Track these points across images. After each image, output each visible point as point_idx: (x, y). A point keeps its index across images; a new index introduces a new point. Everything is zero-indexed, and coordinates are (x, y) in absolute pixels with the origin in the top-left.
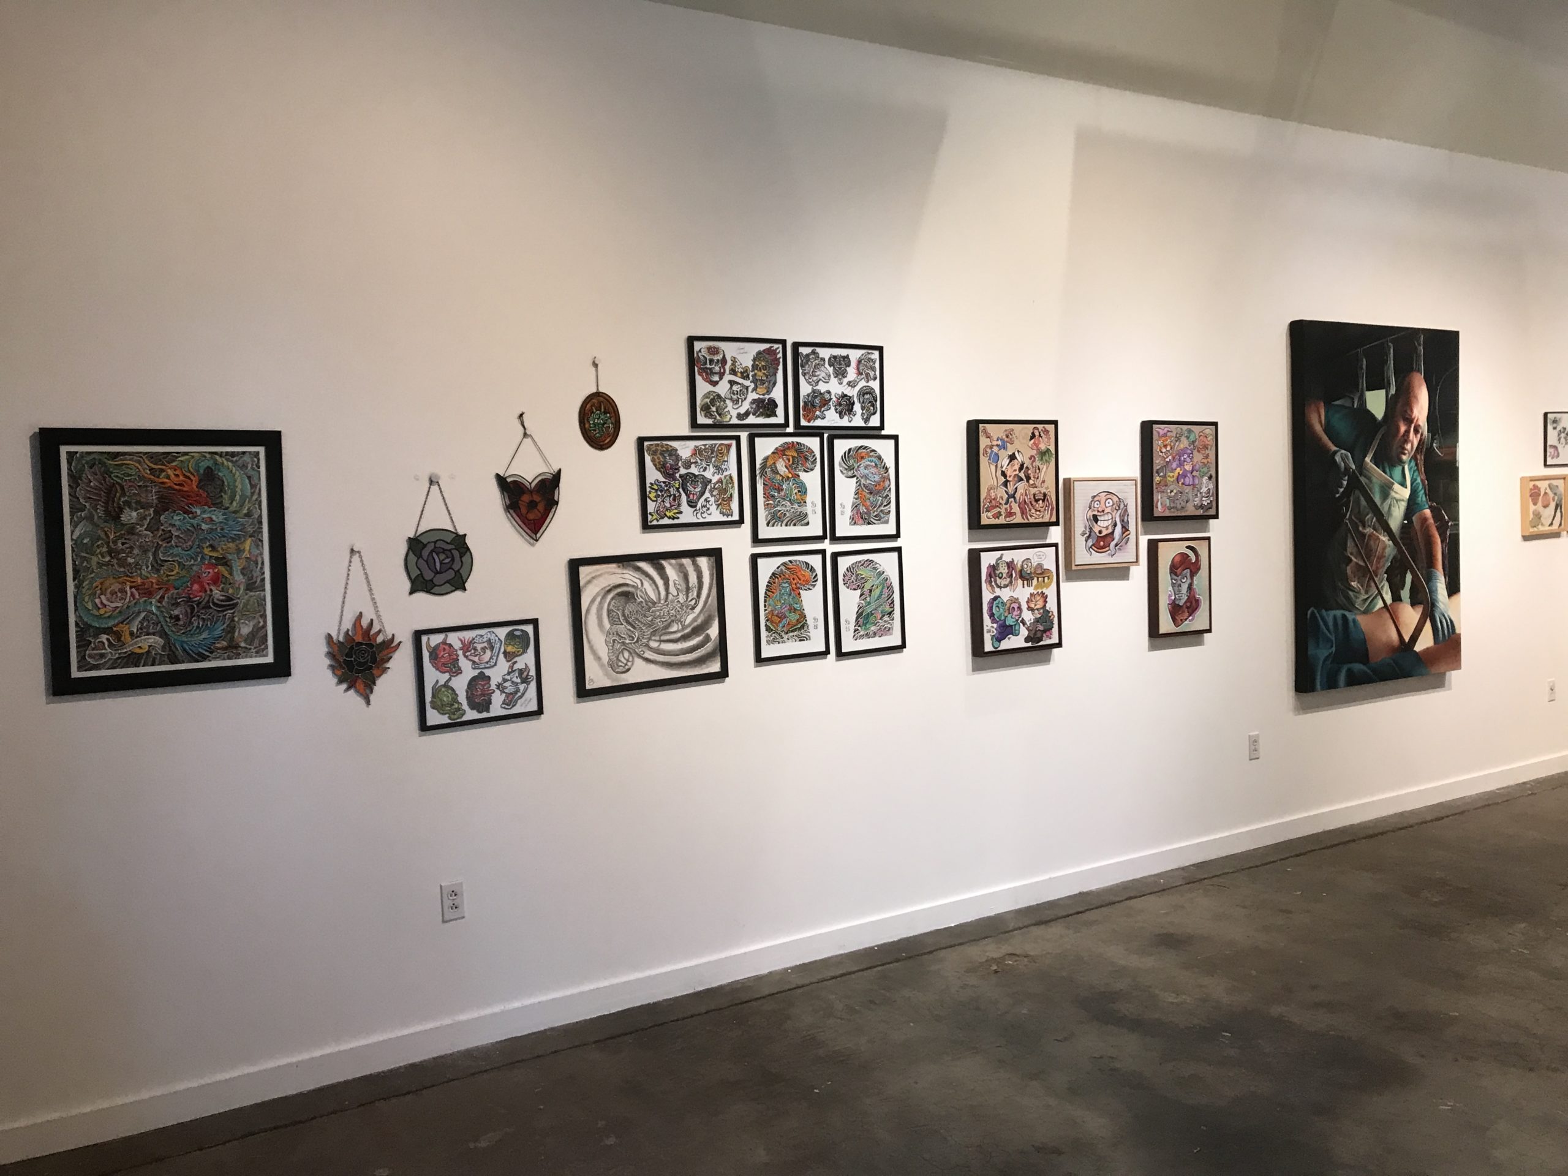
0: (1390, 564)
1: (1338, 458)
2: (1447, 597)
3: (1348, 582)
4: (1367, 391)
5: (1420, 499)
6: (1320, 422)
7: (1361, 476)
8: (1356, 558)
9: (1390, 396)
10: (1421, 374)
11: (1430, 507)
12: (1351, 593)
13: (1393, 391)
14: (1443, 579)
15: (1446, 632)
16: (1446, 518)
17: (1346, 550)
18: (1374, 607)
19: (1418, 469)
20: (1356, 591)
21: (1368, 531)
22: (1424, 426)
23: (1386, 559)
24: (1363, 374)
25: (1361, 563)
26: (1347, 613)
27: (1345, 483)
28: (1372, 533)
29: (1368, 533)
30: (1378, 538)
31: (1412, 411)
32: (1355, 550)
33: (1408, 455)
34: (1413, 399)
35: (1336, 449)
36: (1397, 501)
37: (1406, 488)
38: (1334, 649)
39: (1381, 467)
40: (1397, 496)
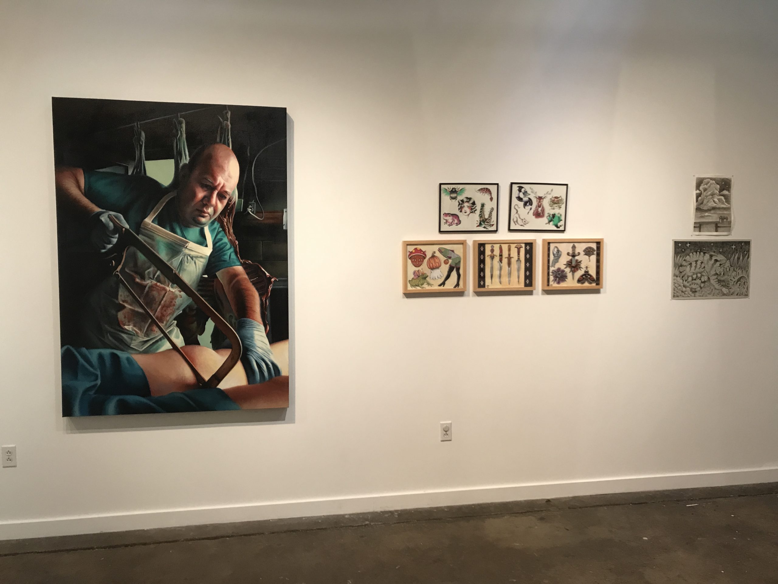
0: (181, 312)
1: (104, 218)
2: (268, 343)
3: (120, 326)
4: (146, 160)
5: (227, 257)
6: (79, 187)
7: (138, 235)
8: (131, 305)
9: (181, 165)
10: (229, 146)
11: (242, 264)
12: (125, 336)
13: (186, 160)
14: (262, 327)
15: (266, 374)
16: (267, 274)
17: (117, 299)
18: (157, 349)
19: (224, 230)
20: (132, 334)
21: (148, 282)
22: (234, 192)
23: (176, 307)
24: (141, 146)
25: (141, 310)
26: (118, 352)
27: (115, 240)
28: (156, 285)
29: (150, 284)
30: (164, 289)
31: (215, 179)
32: (130, 299)
33: (209, 217)
34: (215, 168)
35: (100, 210)
36: (192, 258)
37: (207, 246)
38: (99, 382)
39: (168, 228)
40: (192, 253)
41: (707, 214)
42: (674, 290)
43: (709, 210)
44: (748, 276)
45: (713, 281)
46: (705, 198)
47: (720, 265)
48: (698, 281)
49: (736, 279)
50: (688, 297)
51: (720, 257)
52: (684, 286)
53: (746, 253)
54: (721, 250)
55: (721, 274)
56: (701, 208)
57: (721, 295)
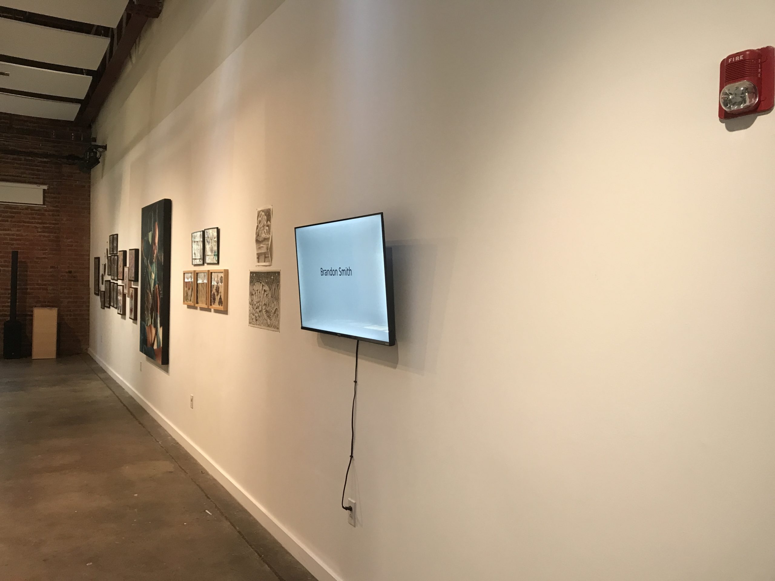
0: (151, 307)
1: (145, 261)
2: (160, 327)
3: (145, 311)
5: (156, 279)
6: (143, 247)
7: (147, 268)
8: (146, 302)
10: (157, 222)
11: (158, 284)
13: (153, 231)
14: (159, 318)
15: (159, 344)
18: (148, 324)
19: (156, 266)
20: (146, 315)
22: (157, 246)
23: (150, 304)
26: (145, 324)
30: (149, 295)
31: (155, 239)
32: (146, 299)
33: (154, 259)
34: (156, 234)
35: (145, 257)
36: (152, 280)
37: (154, 274)
38: (143, 337)
39: (150, 265)
41: (261, 245)
42: (249, 317)
43: (262, 241)
44: (279, 308)
45: (264, 311)
46: (260, 229)
47: (267, 295)
48: (258, 310)
49: (274, 310)
50: (254, 324)
51: (266, 288)
52: (253, 315)
53: (278, 283)
54: (267, 281)
55: (267, 304)
56: (259, 240)
57: (267, 325)
